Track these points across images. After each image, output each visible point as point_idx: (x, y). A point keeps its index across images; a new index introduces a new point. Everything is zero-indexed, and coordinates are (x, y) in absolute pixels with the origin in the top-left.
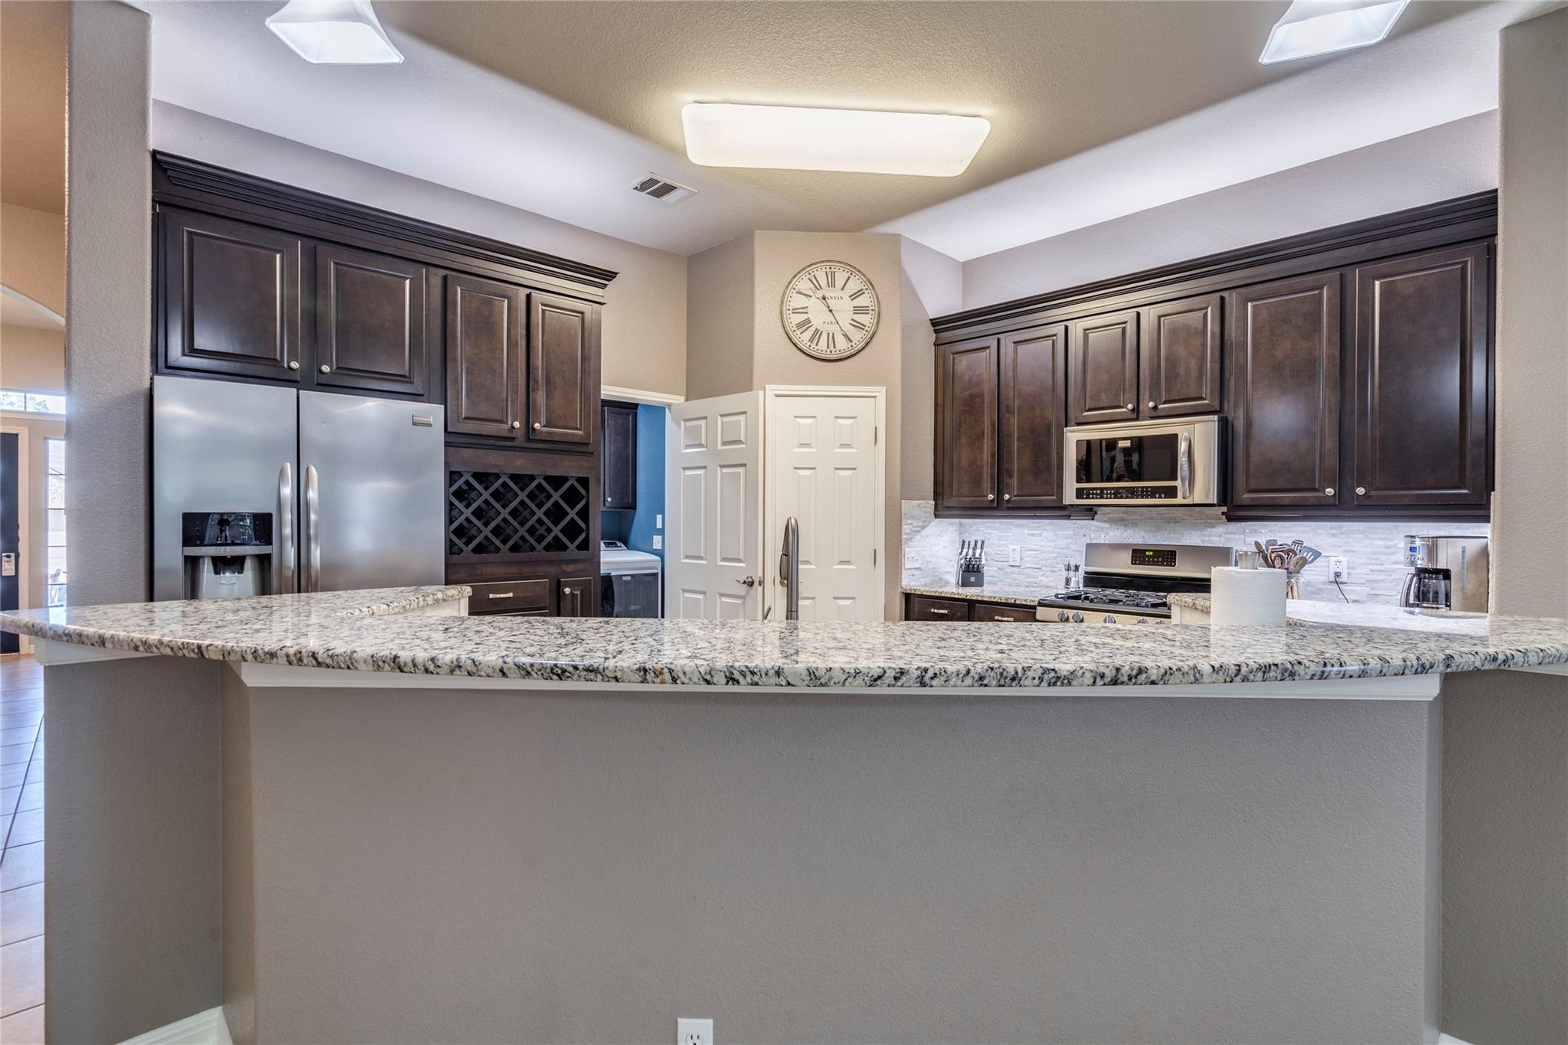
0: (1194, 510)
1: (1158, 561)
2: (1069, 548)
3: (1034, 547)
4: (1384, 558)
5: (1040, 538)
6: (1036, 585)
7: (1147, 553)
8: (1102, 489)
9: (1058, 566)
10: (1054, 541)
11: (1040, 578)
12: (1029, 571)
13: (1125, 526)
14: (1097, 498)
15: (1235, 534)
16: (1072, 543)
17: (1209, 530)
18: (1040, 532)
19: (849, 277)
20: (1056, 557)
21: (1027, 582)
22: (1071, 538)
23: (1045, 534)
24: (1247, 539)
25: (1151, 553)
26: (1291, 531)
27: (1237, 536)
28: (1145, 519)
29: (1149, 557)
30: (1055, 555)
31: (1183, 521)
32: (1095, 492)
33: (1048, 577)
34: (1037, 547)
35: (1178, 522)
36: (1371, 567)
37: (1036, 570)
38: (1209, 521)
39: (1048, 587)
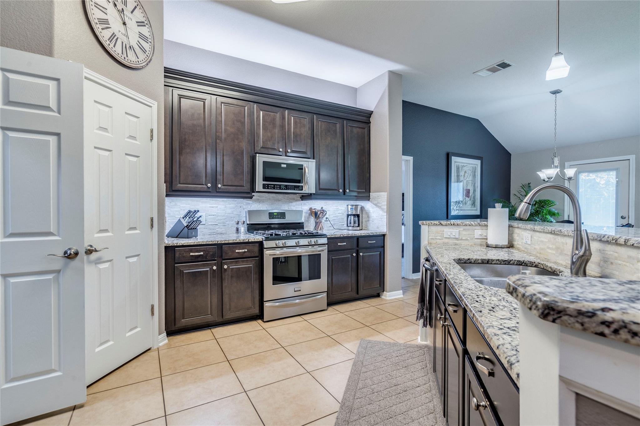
0: (285, 196)
1: (279, 217)
2: (233, 214)
3: (213, 214)
4: (336, 212)
5: (217, 209)
6: (214, 234)
7: (275, 214)
8: (274, 185)
9: (227, 222)
10: (224, 210)
11: (217, 230)
12: (211, 227)
13: (259, 202)
14: (272, 189)
15: (299, 205)
16: (234, 211)
17: (290, 204)
18: (217, 206)
19: (136, 7)
20: (226, 218)
21: (209, 233)
22: (234, 208)
23: (219, 207)
24: (303, 207)
25: (276, 214)
26: (315, 204)
27: (299, 206)
28: (268, 199)
29: (275, 215)
30: (225, 217)
31: (282, 200)
32: (271, 186)
33: (221, 228)
34: (215, 213)
35: (279, 201)
36: (334, 215)
37: (214, 226)
38: (291, 200)
39: (222, 233)
